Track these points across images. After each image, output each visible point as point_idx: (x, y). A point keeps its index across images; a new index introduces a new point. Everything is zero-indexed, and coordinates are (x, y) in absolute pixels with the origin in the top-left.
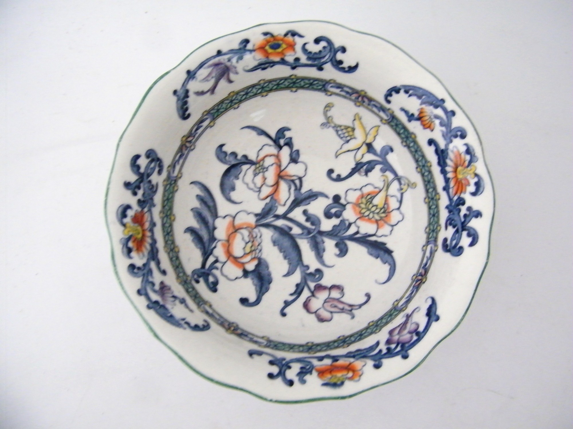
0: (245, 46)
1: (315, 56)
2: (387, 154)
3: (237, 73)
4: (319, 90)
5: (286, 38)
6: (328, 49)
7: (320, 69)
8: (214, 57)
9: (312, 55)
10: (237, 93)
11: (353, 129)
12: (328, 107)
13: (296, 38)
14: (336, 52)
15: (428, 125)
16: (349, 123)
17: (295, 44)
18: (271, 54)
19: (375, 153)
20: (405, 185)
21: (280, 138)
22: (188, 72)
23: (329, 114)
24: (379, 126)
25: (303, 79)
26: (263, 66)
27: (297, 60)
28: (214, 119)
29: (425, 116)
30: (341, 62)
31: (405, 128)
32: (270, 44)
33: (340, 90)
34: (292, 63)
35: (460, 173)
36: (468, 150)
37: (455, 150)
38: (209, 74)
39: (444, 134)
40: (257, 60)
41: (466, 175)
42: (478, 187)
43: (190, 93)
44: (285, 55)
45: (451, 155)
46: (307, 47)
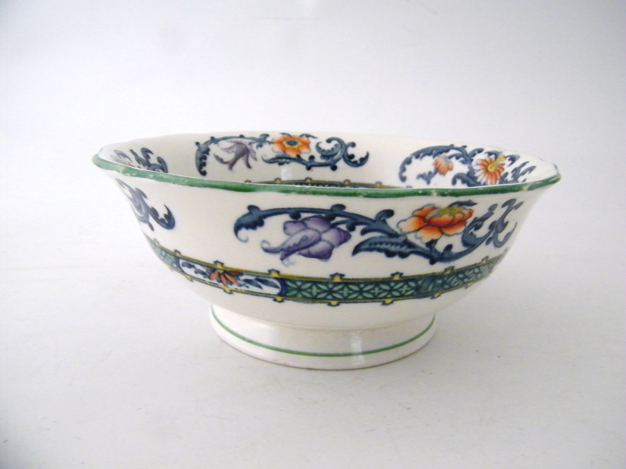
0: (265, 138)
1: (328, 154)
3: (255, 159)
5: (301, 138)
6: (339, 146)
7: (334, 168)
8: (237, 137)
9: (325, 152)
13: (311, 139)
14: (347, 147)
15: (446, 170)
17: (309, 143)
18: (288, 148)
22: (213, 138)
25: (319, 183)
26: (280, 161)
27: (312, 158)
29: (441, 164)
30: (352, 156)
32: (287, 140)
34: (307, 162)
35: (491, 168)
36: (490, 154)
37: (479, 162)
38: (230, 148)
39: (464, 162)
40: (275, 152)
41: (498, 163)
42: (513, 159)
43: (211, 153)
44: (301, 152)
45: (476, 168)
46: (320, 146)
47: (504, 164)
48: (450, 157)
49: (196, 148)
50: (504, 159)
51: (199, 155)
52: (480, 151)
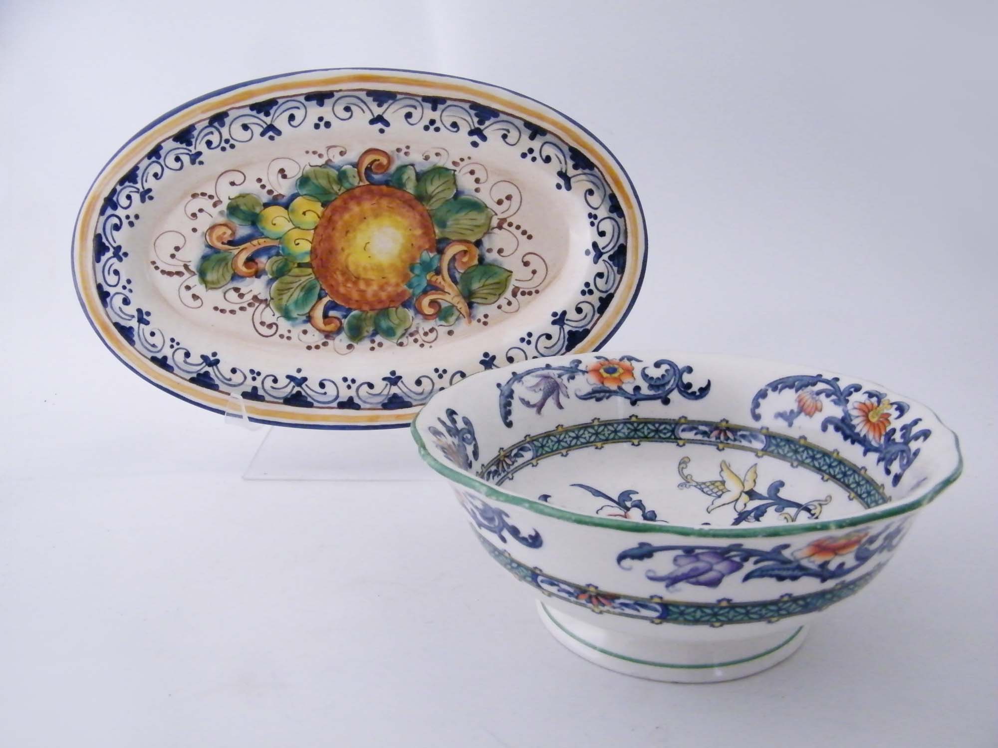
0: (577, 366)
1: (658, 383)
2: (778, 491)
3: (568, 396)
4: (667, 440)
5: (622, 363)
6: (672, 372)
7: (666, 401)
8: (543, 369)
9: (654, 380)
10: (567, 431)
11: (723, 483)
12: (684, 462)
13: (634, 363)
14: (681, 373)
15: (813, 410)
16: (716, 477)
17: (633, 369)
18: (606, 378)
19: (761, 497)
20: (816, 508)
21: (624, 501)
22: (515, 375)
23: (686, 472)
24: (756, 464)
25: (646, 422)
26: (597, 395)
27: (637, 389)
28: (537, 456)
29: (806, 401)
30: (689, 385)
31: (789, 441)
32: (605, 367)
33: (694, 432)
34: (632, 395)
35: (873, 417)
36: (871, 395)
37: (856, 405)
38: (537, 385)
39: (836, 403)
40: (591, 385)
41: (882, 412)
42: (902, 409)
43: (515, 396)
44: (623, 383)
45: (854, 413)
46: (647, 372)
47: (889, 415)
48: (818, 393)
49: (498, 392)
50: (889, 406)
51: (503, 402)
52: (858, 389)
